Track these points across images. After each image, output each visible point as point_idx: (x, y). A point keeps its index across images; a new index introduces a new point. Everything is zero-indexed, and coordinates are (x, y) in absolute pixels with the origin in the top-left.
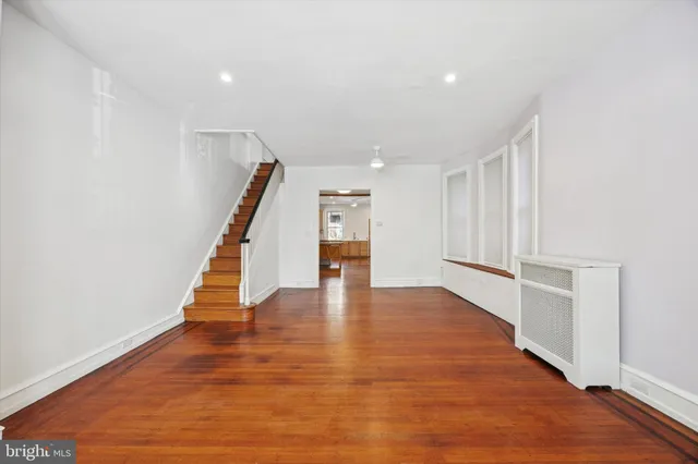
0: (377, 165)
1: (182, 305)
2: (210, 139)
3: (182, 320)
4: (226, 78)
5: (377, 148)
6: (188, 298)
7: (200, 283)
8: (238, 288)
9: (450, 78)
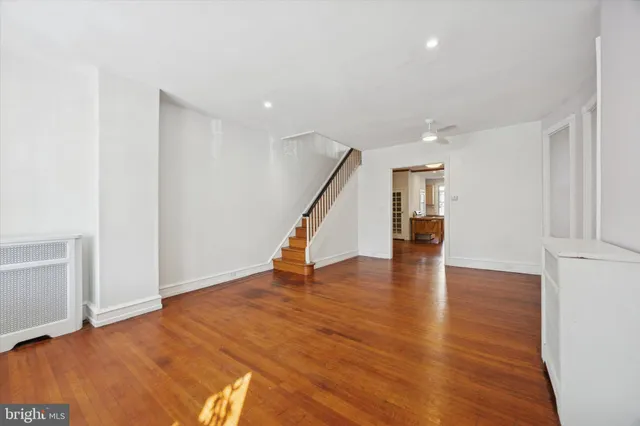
0: (430, 138)
1: (272, 257)
2: (295, 142)
3: (272, 267)
4: (268, 105)
5: (428, 121)
6: (277, 254)
7: (287, 244)
8: (304, 249)
9: (432, 44)
